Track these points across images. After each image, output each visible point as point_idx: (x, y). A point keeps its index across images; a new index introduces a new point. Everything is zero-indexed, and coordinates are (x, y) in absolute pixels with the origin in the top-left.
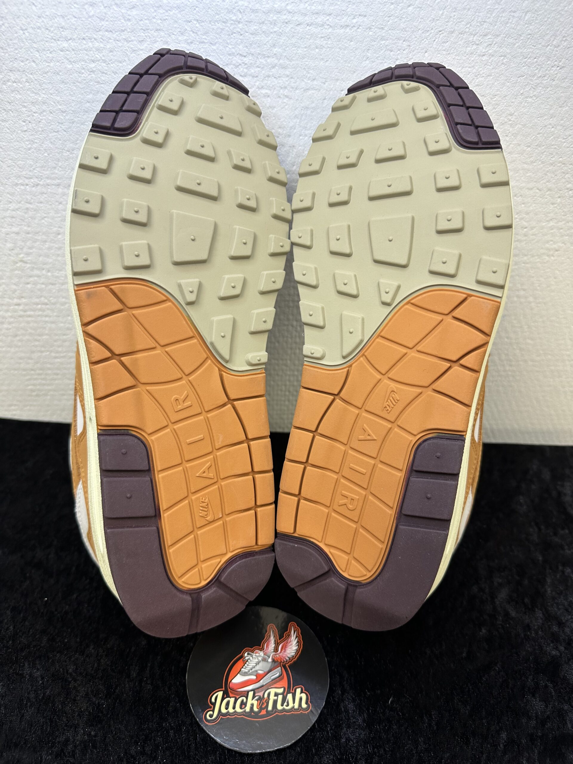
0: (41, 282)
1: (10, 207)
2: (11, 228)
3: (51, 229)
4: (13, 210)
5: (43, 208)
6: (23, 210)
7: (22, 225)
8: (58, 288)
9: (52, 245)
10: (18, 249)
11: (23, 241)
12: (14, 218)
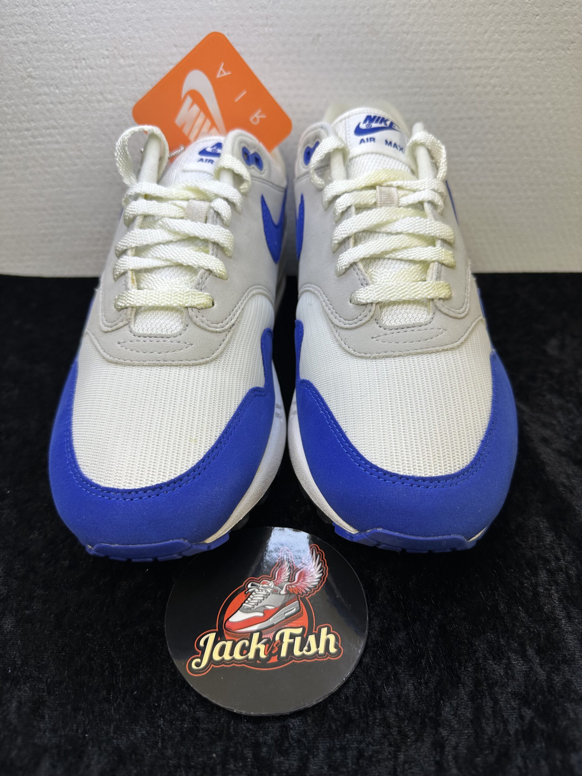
0: (49, 101)
1: (17, 12)
2: (18, 37)
3: (59, 35)
4: (21, 16)
5: (48, 12)
6: (29, 14)
7: (29, 32)
8: (65, 108)
9: (58, 55)
10: (26, 62)
11: (31, 52)
12: (21, 25)
